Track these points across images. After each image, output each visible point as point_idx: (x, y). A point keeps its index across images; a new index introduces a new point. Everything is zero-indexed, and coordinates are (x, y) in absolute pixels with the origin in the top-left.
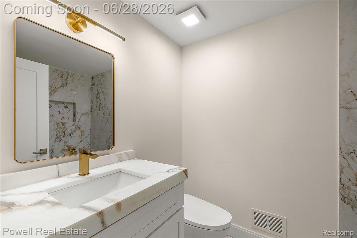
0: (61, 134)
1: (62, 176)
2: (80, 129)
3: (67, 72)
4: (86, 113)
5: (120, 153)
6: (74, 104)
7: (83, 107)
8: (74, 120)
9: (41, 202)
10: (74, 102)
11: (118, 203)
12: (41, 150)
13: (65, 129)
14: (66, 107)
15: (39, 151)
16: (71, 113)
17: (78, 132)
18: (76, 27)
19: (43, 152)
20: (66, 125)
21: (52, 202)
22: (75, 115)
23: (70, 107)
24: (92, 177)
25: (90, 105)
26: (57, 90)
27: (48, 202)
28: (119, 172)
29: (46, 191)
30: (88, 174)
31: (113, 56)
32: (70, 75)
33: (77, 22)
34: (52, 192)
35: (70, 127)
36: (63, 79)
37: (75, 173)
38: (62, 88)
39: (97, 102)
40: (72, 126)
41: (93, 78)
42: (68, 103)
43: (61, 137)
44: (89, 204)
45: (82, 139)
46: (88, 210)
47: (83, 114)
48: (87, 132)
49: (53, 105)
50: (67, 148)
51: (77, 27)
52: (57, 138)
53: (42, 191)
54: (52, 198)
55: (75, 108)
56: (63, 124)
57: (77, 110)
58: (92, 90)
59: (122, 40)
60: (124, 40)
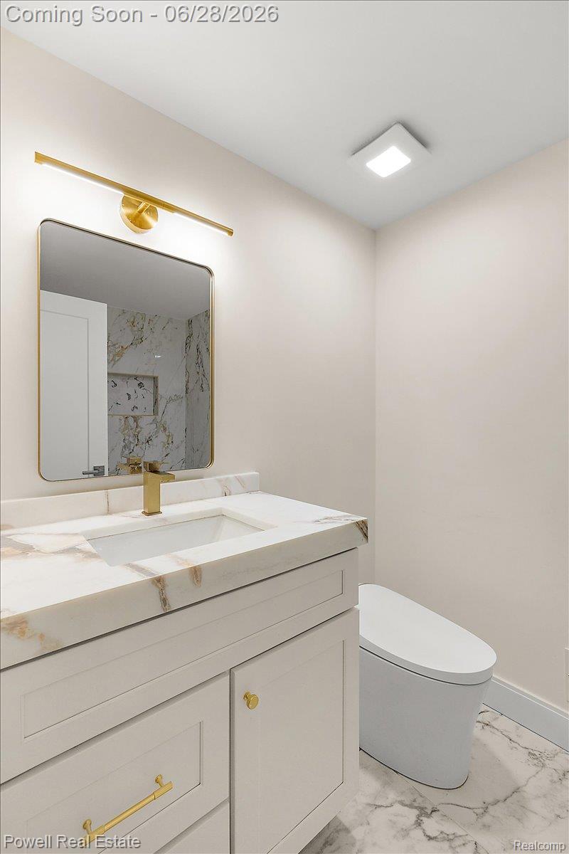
0: (131, 439)
1: (114, 513)
2: (165, 429)
3: (141, 314)
4: (178, 397)
5: (226, 476)
6: (155, 379)
7: (172, 384)
8: (155, 412)
9: (71, 550)
10: (155, 375)
11: (195, 568)
12: (95, 469)
13: (139, 429)
14: (140, 385)
15: (91, 469)
16: (150, 398)
17: (162, 437)
18: (138, 222)
19: (98, 472)
20: (142, 423)
21: (87, 553)
22: (156, 402)
23: (148, 384)
24: (164, 519)
25: (184, 379)
26: (125, 351)
27: (80, 551)
28: (220, 516)
29: (84, 534)
30: (159, 512)
31: (210, 272)
32: (147, 321)
33: (141, 212)
34: (93, 538)
35: (147, 427)
36: (135, 329)
37: (136, 509)
38: (134, 347)
39: (198, 373)
40: (151, 424)
41: (190, 322)
42: (144, 377)
43: (132, 446)
44: (143, 563)
45: (168, 451)
46: (139, 571)
47: (170, 400)
48: (179, 436)
49: (118, 381)
50: (125, 461)
51: (140, 222)
52: (125, 447)
53: (76, 534)
54: (88, 547)
55: (156, 387)
56: (136, 419)
57: (161, 391)
58: (188, 348)
59: (226, 234)
60: (231, 233)
